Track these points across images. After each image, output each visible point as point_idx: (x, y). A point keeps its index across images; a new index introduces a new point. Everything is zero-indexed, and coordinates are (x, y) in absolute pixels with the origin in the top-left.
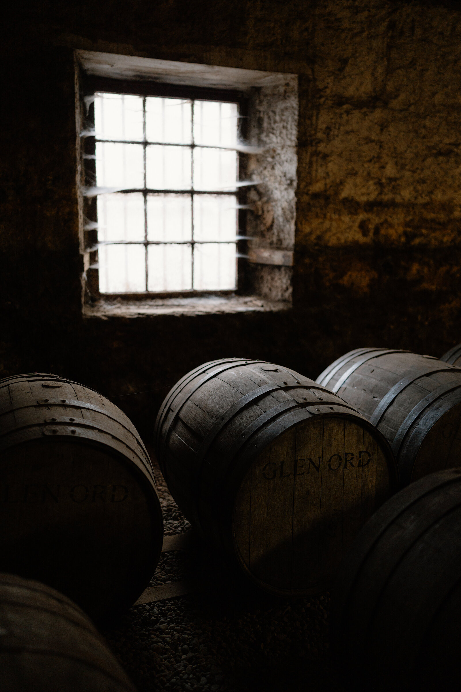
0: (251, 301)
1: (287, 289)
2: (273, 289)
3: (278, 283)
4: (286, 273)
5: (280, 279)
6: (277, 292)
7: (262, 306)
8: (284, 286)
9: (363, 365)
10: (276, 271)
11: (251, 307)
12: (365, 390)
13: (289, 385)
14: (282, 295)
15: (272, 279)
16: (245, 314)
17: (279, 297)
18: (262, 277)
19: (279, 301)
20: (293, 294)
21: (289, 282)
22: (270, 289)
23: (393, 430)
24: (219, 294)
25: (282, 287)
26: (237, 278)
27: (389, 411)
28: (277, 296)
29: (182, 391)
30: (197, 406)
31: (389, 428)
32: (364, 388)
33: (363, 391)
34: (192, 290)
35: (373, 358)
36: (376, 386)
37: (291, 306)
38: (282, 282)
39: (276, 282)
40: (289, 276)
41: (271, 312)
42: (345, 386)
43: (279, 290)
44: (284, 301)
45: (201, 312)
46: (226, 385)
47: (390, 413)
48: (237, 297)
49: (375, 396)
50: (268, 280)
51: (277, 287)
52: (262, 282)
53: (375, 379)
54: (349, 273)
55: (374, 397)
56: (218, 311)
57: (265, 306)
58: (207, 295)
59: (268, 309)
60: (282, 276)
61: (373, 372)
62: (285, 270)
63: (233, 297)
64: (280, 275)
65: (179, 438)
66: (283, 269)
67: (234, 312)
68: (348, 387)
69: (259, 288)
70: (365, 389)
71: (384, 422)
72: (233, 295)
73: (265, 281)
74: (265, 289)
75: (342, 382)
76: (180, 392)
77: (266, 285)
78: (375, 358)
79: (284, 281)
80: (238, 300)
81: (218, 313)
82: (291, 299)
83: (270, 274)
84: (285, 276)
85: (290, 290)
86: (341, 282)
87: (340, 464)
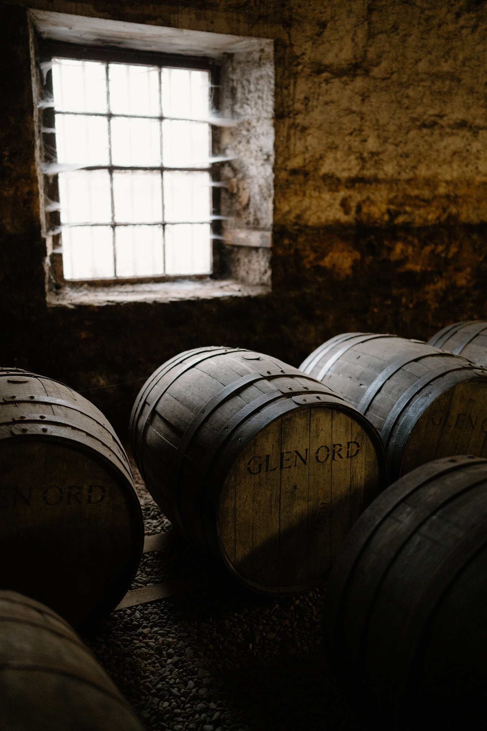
0: (227, 286)
1: (266, 272)
2: (250, 272)
3: (255, 266)
4: (264, 255)
5: (257, 261)
6: (255, 275)
7: (239, 291)
8: (263, 269)
9: (348, 351)
10: (254, 252)
11: (229, 291)
12: (351, 378)
13: (273, 374)
14: (260, 279)
15: (250, 261)
16: (221, 299)
17: (257, 280)
18: (238, 260)
19: (257, 285)
20: (273, 277)
21: (267, 264)
22: (247, 273)
23: (381, 419)
24: (194, 278)
25: (260, 270)
26: (212, 261)
27: (377, 399)
28: (254, 279)
29: (158, 383)
30: (175, 398)
31: (377, 416)
32: (350, 375)
33: (349, 379)
34: (164, 275)
35: (359, 343)
36: (363, 373)
37: (270, 290)
38: (260, 264)
39: (254, 264)
40: (267, 258)
41: (249, 298)
42: (330, 373)
43: (257, 273)
44: (263, 284)
45: (175, 298)
46: (205, 375)
47: (378, 401)
48: (212, 282)
49: (362, 383)
50: (244, 263)
51: (255, 270)
52: (239, 265)
53: (361, 365)
54: (331, 254)
55: (361, 385)
56: (193, 297)
57: (242, 290)
58: (180, 280)
59: (246, 294)
60: (260, 258)
61: (359, 359)
62: (263, 252)
63: (208, 282)
64: (258, 257)
65: (157, 433)
66: (260, 251)
67: (209, 298)
68: (333, 375)
69: (236, 271)
70: (352, 377)
71: (372, 411)
72: (208, 279)
73: (242, 264)
74: (242, 273)
75: (327, 370)
76: (156, 384)
77: (243, 268)
78: (361, 344)
79: (263, 263)
80: (213, 285)
81: (193, 299)
82: (270, 283)
83: (246, 256)
84: (263, 258)
85: (269, 273)
86: (322, 264)
87: (328, 455)
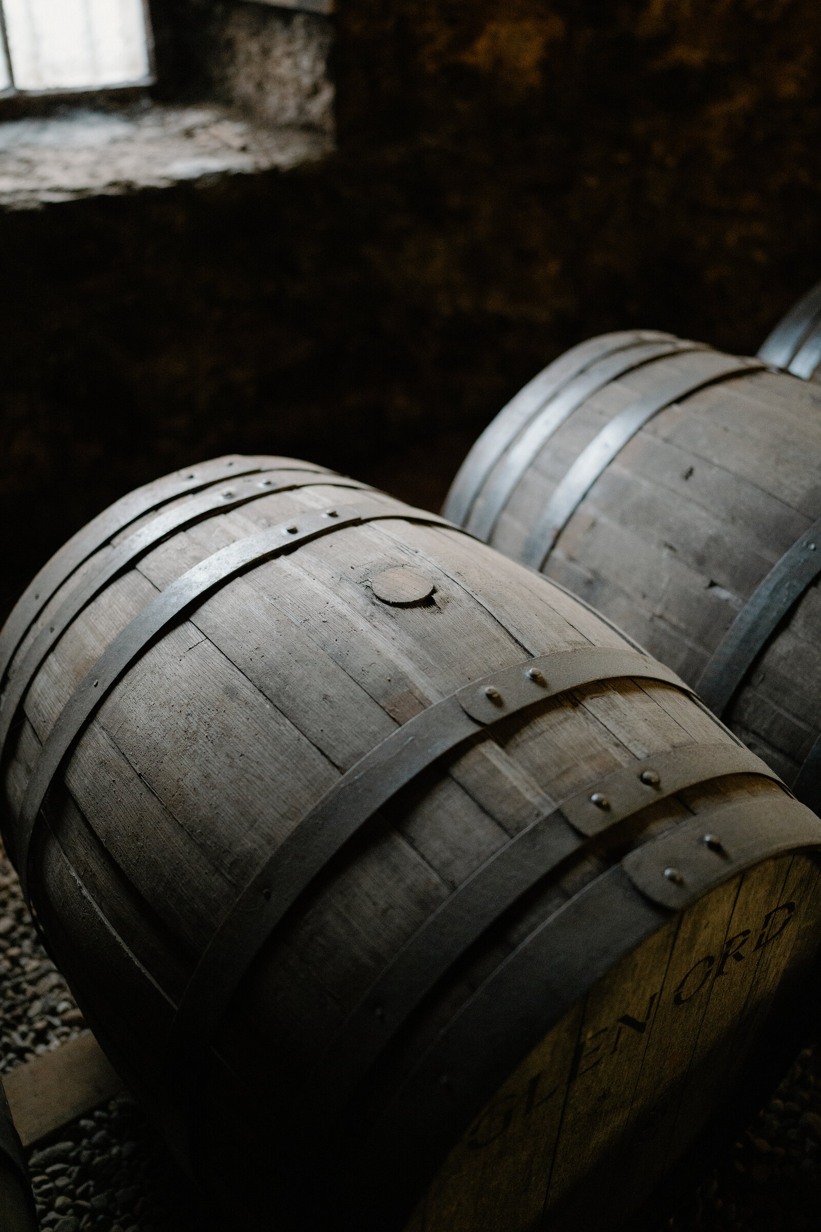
0: (204, 127)
1: (315, 91)
2: (268, 87)
3: (284, 68)
4: (309, 36)
5: (289, 54)
6: (283, 97)
7: (244, 149)
8: (307, 81)
9: (641, 434)
10: (277, 25)
11: (213, 153)
12: (671, 548)
13: (513, 704)
14: (301, 109)
15: (266, 52)
16: (198, 186)
17: (291, 114)
18: (230, 44)
19: (290, 126)
20: (337, 106)
21: (321, 67)
22: (260, 86)
23: (801, 725)
24: (101, 101)
25: (297, 80)
26: (152, 46)
27: (778, 650)
28: (282, 109)
29: (58, 648)
30: (140, 775)
31: (782, 711)
32: (667, 538)
33: (666, 552)
34: (10, 94)
35: (669, 405)
36: (715, 540)
37: (329, 146)
38: (296, 66)
39: (278, 64)
40: (321, 46)
41: (273, 174)
42: (589, 510)
43: (291, 89)
44: (308, 128)
45: (58, 190)
46: (247, 691)
47: (782, 658)
48: (158, 109)
49: (716, 580)
50: (249, 54)
51: (282, 82)
52: (232, 60)
53: (704, 507)
54: (492, 27)
55: (712, 584)
56: (113, 184)
57: (253, 147)
58: (62, 109)
59: (264, 163)
60: (298, 45)
61: (691, 478)
62: (307, 24)
63: (145, 111)
64: (290, 41)
66: (299, 21)
67: (163, 184)
68: (603, 520)
69: (224, 79)
70: (676, 546)
71: (763, 687)
72: (145, 103)
73: (241, 58)
74: (244, 86)
75: (577, 496)
76: (52, 649)
77: (245, 71)
79: (306, 62)
80: (162, 124)
81: (112, 191)
82: (329, 124)
83: (255, 34)
84: (306, 47)
85: (327, 95)
86: (469, 58)
87: (708, 974)
